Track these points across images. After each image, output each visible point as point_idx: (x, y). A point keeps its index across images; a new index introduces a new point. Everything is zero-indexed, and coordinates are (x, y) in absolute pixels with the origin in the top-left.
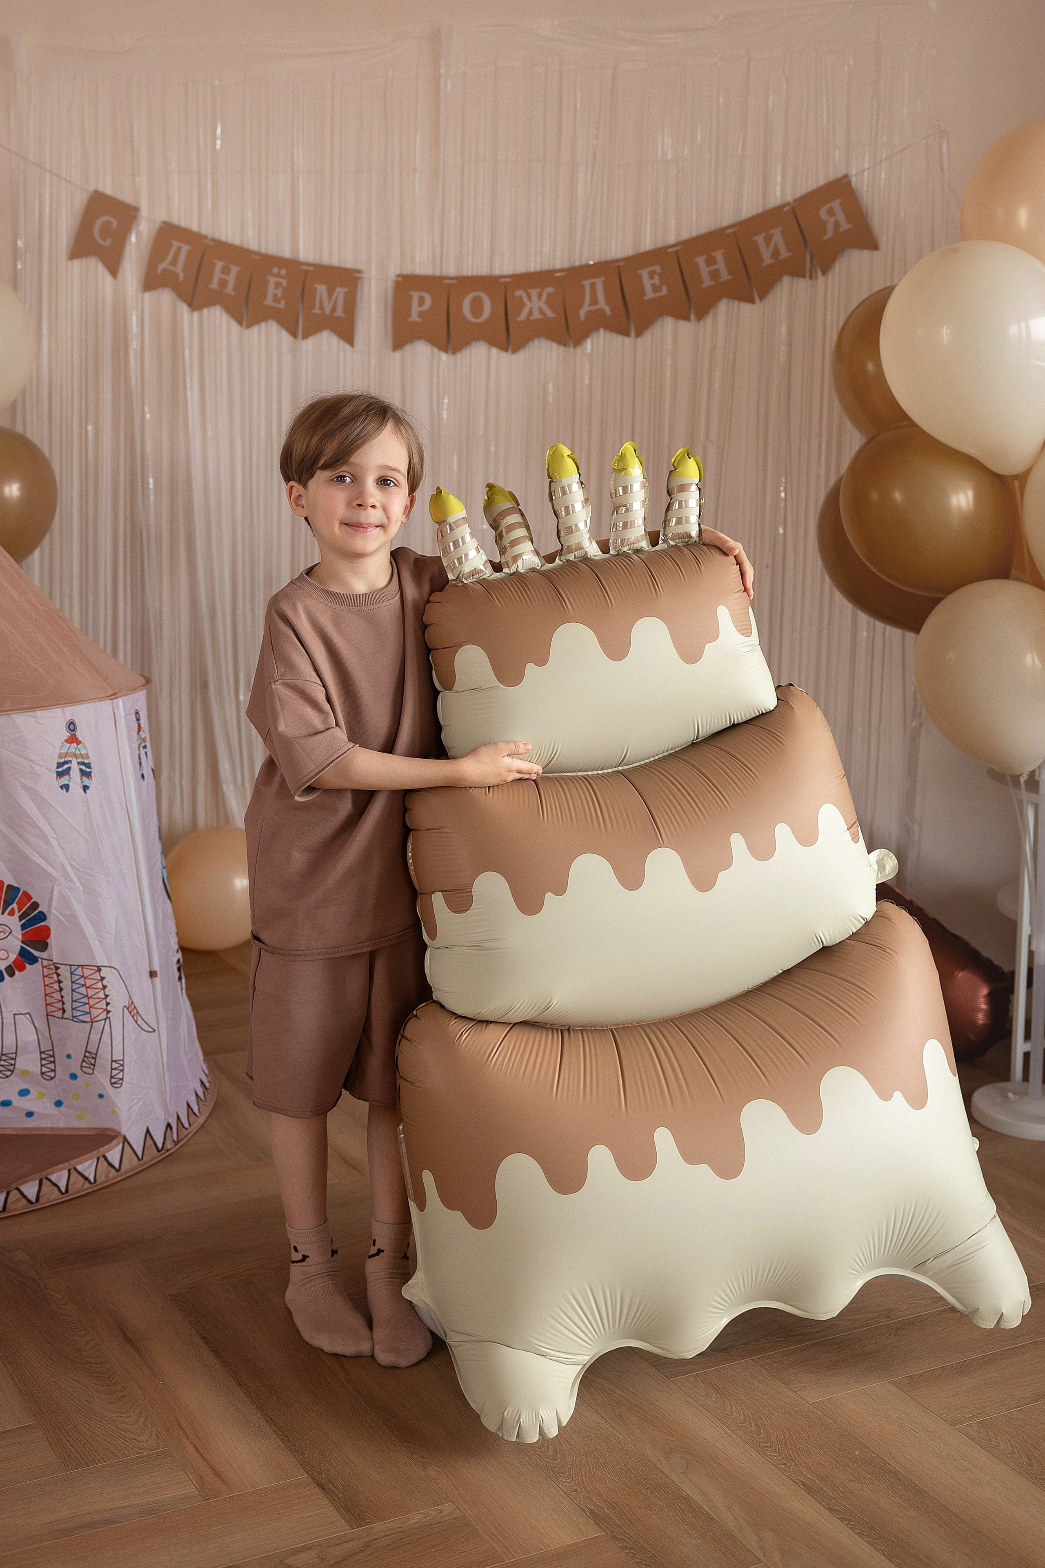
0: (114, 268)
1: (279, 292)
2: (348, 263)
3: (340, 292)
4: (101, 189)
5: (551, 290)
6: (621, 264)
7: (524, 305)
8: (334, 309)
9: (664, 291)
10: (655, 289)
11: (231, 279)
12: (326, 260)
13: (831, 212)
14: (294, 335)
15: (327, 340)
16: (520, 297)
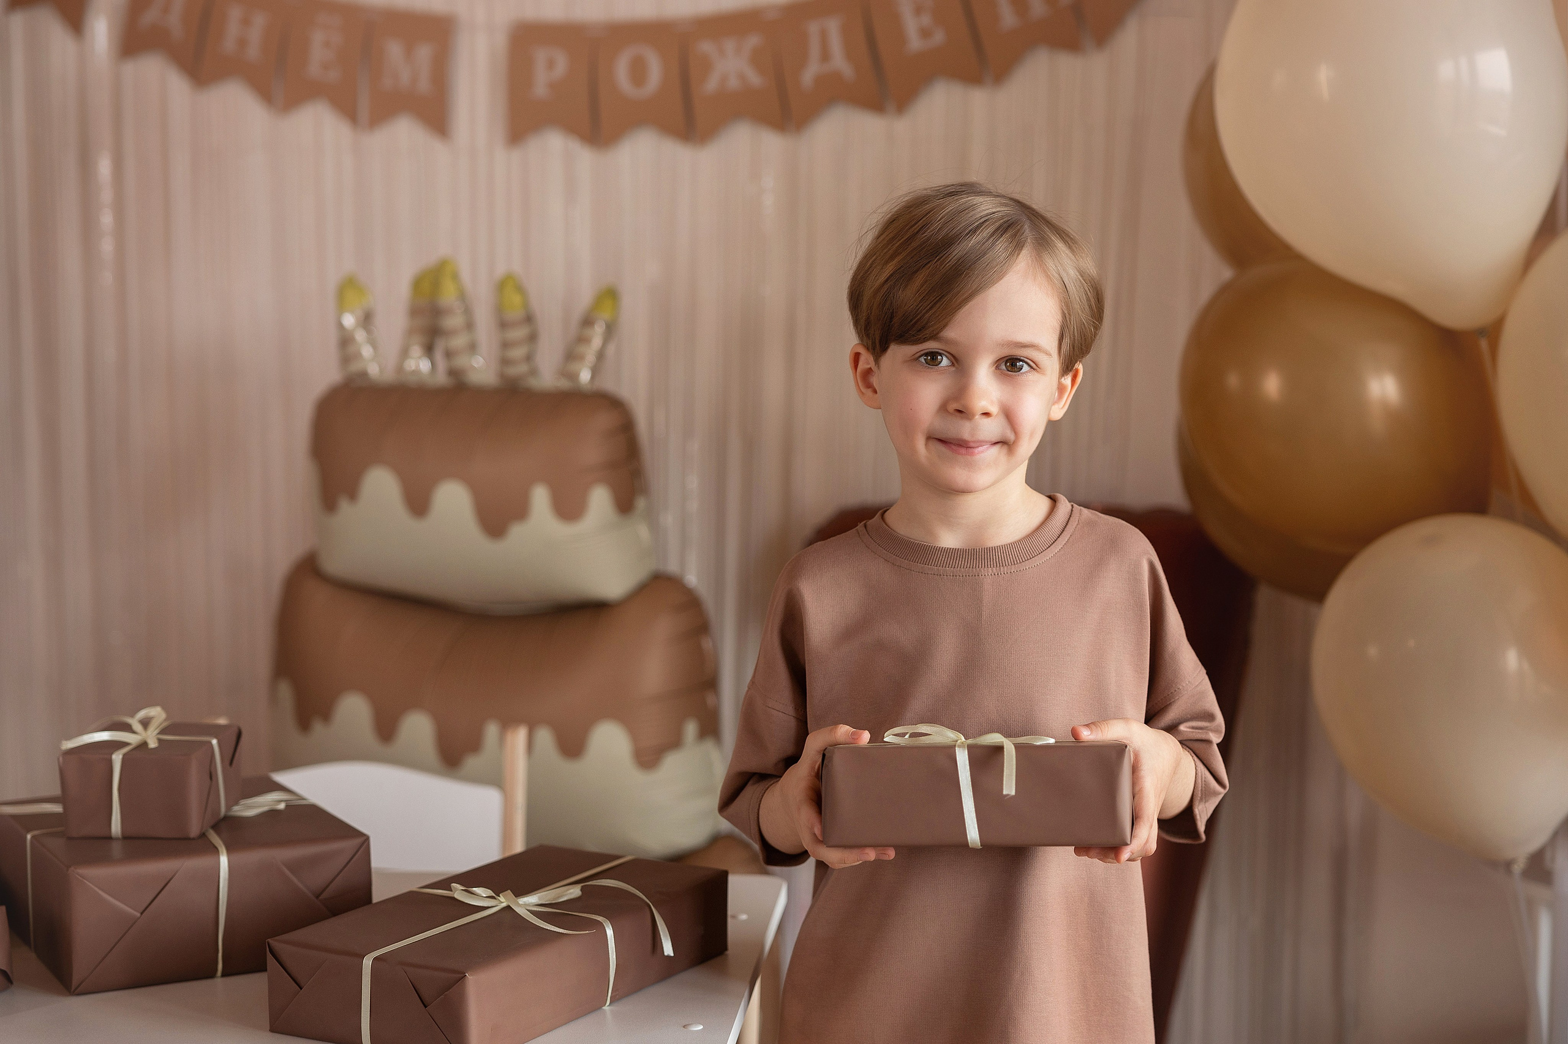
0: (75, 21)
1: (330, 56)
2: (436, 5)
3: (424, 53)
5: (753, 41)
7: (711, 65)
8: (414, 80)
9: (939, 38)
10: (925, 33)
11: (255, 34)
14: (355, 123)
15: (405, 131)
16: (707, 55)
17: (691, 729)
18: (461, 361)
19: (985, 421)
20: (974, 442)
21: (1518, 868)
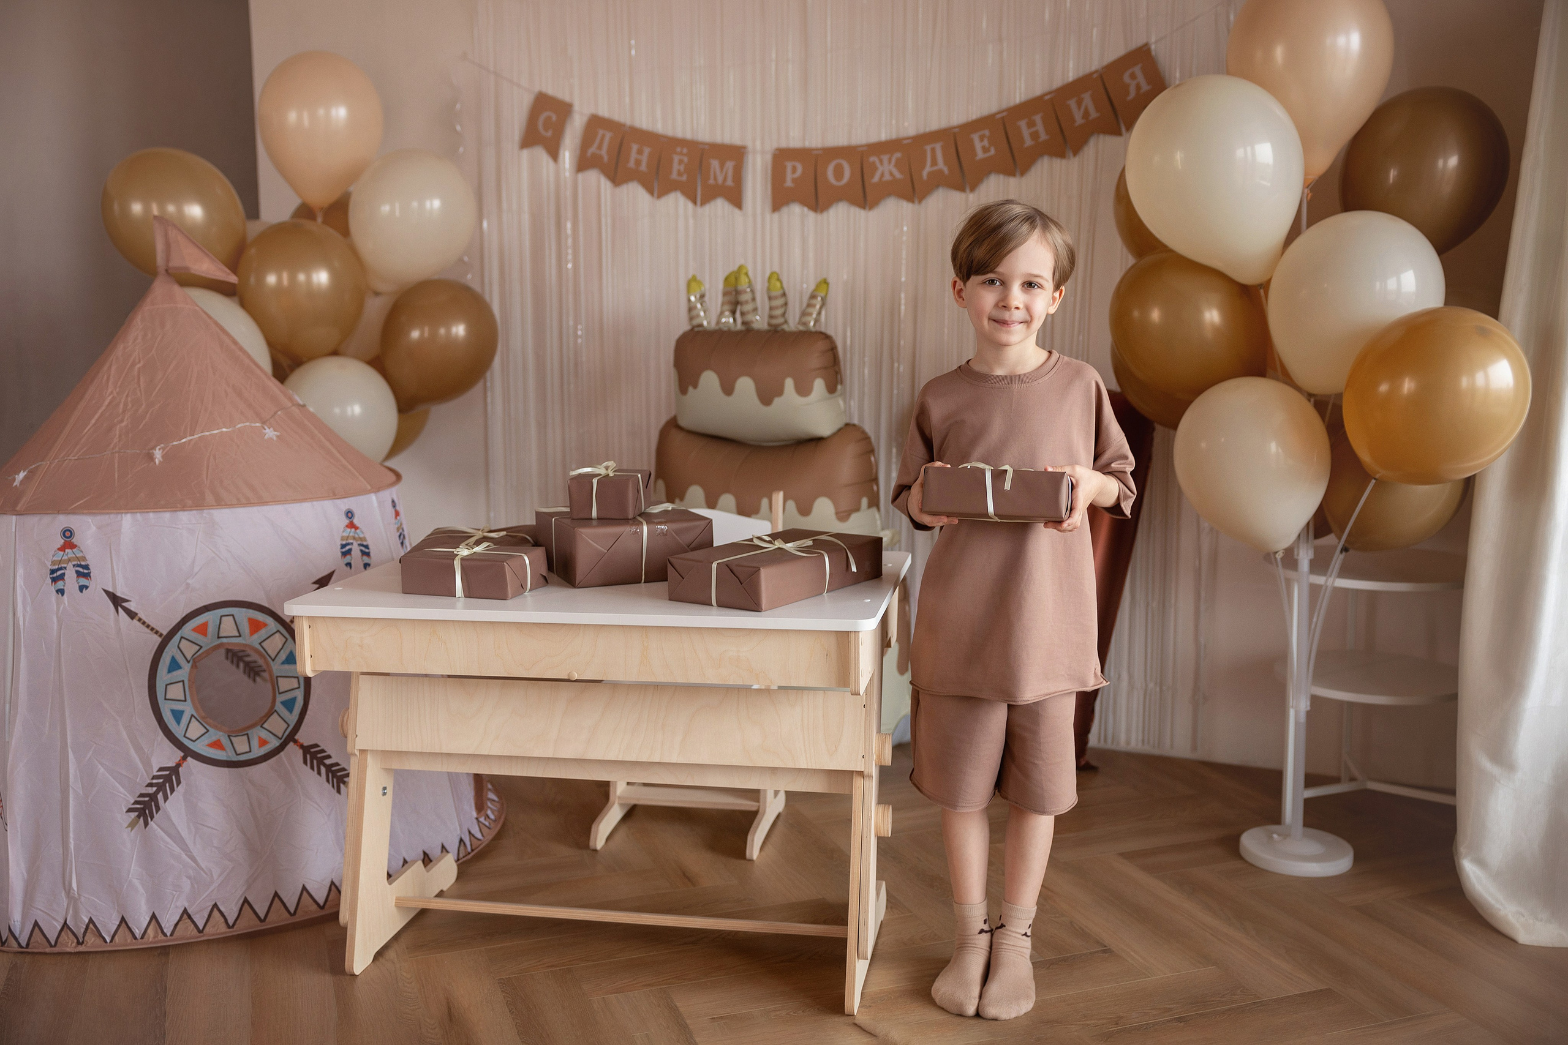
0: (554, 154)
1: (682, 168)
2: (736, 141)
3: (730, 165)
4: (544, 90)
5: (898, 155)
6: (957, 130)
7: (876, 169)
8: (725, 180)
9: (992, 151)
10: (985, 150)
11: (644, 158)
12: (718, 139)
13: (1133, 76)
14: (695, 202)
15: (720, 206)
16: (874, 163)
17: (865, 501)
18: (749, 317)
19: (1017, 311)
20: (1010, 321)
21: (1279, 556)
